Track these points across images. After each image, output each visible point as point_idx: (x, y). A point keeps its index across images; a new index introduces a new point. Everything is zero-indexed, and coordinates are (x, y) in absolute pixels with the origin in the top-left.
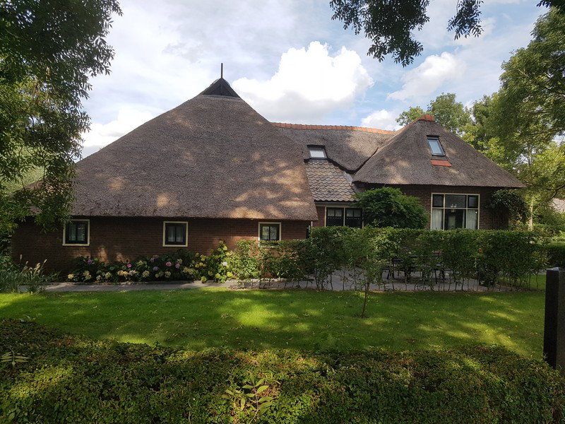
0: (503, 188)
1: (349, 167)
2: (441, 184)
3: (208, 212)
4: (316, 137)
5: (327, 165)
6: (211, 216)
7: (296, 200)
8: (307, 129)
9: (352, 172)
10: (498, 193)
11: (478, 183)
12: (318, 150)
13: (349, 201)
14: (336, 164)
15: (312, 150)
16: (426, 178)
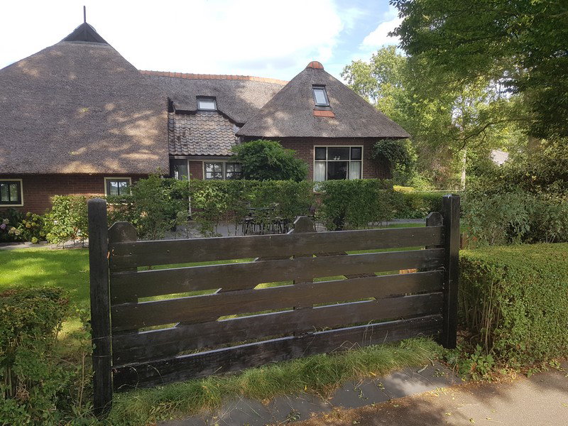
0: (385, 138)
1: (238, 119)
2: (320, 136)
3: (41, 167)
4: (207, 87)
5: (216, 117)
6: (42, 171)
7: (145, 153)
8: (199, 79)
9: (240, 125)
10: (379, 144)
11: (360, 135)
12: (207, 101)
13: (227, 155)
14: (225, 116)
15: (202, 101)
16: (307, 131)
